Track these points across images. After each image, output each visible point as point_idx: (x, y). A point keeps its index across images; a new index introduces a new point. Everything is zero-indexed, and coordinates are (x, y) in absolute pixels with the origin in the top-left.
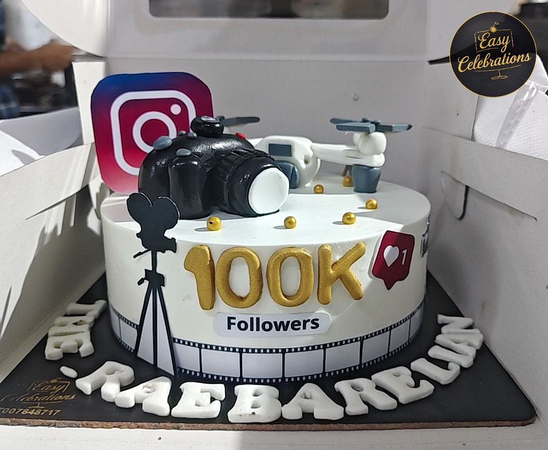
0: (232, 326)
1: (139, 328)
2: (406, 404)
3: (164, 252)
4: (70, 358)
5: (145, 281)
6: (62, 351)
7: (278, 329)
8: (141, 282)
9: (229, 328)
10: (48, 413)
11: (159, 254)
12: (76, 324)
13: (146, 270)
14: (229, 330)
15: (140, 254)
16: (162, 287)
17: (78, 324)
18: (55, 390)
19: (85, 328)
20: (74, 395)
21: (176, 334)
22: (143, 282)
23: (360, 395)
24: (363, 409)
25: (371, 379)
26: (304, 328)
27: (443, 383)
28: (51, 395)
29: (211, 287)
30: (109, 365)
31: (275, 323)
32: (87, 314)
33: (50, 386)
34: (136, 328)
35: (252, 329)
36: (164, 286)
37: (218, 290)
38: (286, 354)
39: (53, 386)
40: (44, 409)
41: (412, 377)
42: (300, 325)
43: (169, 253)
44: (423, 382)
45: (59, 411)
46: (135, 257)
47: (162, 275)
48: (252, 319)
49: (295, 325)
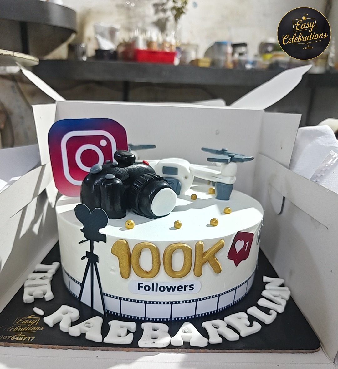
0: (140, 288)
1: (82, 285)
2: (245, 337)
3: (98, 242)
4: (39, 302)
5: (86, 258)
6: (34, 297)
7: (169, 290)
8: (83, 258)
9: (139, 289)
10: (27, 339)
11: (95, 243)
12: (41, 278)
13: (86, 252)
14: (139, 290)
15: (83, 241)
16: (97, 262)
17: (43, 278)
18: (30, 324)
19: (47, 282)
20: (43, 327)
21: (105, 291)
22: (84, 258)
23: (217, 331)
24: (219, 340)
25: (223, 320)
26: (185, 290)
27: (267, 323)
28: (29, 327)
29: (128, 265)
30: (64, 308)
31: (167, 287)
32: (48, 272)
33: (27, 321)
34: (80, 285)
35: (153, 290)
36: (98, 262)
37: (132, 267)
38: (173, 305)
39: (30, 321)
40: (25, 336)
41: (248, 319)
42: (182, 288)
43: (101, 242)
44: (255, 323)
45: (34, 338)
46: (79, 243)
47: (97, 256)
48: (153, 284)
49: (179, 288)
